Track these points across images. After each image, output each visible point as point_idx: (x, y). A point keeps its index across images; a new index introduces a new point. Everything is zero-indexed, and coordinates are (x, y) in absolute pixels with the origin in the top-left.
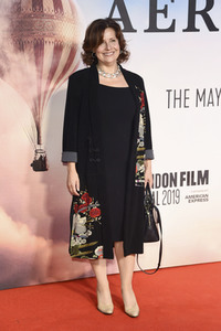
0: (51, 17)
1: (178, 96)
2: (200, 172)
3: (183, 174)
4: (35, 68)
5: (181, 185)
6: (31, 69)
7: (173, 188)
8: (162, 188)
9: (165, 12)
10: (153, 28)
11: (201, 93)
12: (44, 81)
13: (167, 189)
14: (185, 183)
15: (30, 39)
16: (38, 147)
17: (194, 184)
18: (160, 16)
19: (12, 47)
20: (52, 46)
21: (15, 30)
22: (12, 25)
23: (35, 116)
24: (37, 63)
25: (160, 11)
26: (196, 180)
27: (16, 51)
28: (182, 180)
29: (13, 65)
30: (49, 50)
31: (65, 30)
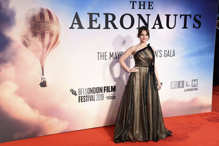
0: (48, 22)
1: (102, 55)
2: (112, 87)
3: (105, 87)
4: (41, 43)
5: (104, 92)
6: (40, 44)
7: (101, 93)
8: (96, 94)
9: (96, 21)
10: (91, 27)
11: (112, 54)
12: (45, 49)
13: (98, 94)
14: (106, 91)
15: (39, 32)
16: (43, 77)
17: (109, 91)
18: (94, 23)
19: (31, 35)
20: (49, 34)
21: (33, 28)
22: (31, 26)
23: (41, 64)
24: (42, 41)
25: (94, 21)
26: (110, 90)
27: (33, 37)
28: (105, 90)
29: (32, 42)
30: (47, 36)
31: (54, 28)
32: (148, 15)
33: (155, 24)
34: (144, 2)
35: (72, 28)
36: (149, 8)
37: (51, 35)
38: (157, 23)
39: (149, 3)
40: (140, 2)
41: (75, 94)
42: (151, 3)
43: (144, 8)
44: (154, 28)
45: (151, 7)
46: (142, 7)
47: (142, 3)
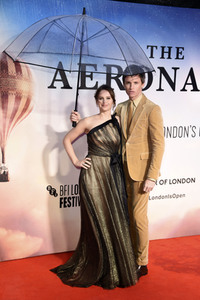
0: (14, 77)
4: (1, 111)
9: (91, 77)
10: (83, 86)
12: (8, 120)
16: (2, 165)
18: (88, 79)
20: (14, 97)
24: (3, 108)
25: (88, 76)
30: (12, 99)
31: (23, 86)
32: (175, 69)
33: (186, 84)
34: (170, 48)
35: (52, 87)
36: (177, 58)
37: (18, 98)
38: (190, 81)
39: (178, 49)
40: (163, 48)
41: (55, 194)
42: (180, 50)
43: (169, 58)
44: (184, 90)
45: (180, 56)
46: (166, 55)
47: (166, 50)
